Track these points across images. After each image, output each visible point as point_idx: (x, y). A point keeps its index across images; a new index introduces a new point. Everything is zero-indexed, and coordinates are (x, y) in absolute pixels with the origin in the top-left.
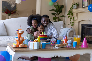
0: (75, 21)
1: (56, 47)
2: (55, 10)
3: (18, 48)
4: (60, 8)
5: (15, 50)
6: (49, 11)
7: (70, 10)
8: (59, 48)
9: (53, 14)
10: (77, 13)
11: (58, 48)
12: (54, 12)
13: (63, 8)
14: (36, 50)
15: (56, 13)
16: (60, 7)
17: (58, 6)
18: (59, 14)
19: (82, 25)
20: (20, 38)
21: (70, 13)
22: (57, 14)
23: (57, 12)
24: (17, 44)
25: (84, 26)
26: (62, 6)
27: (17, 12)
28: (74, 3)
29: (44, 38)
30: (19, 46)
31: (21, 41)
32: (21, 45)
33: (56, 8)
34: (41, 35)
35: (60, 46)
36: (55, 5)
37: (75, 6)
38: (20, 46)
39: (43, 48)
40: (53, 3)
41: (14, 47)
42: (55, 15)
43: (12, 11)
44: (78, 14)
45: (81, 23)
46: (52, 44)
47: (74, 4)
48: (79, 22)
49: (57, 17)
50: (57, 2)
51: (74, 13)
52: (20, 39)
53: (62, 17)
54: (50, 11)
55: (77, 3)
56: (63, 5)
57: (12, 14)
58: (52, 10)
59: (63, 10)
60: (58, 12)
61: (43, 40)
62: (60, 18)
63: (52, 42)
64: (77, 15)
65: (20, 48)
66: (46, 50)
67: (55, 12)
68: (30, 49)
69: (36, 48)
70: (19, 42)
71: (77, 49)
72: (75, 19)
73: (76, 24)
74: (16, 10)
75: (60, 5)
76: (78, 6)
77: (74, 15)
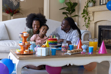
0: (91, 21)
1: (68, 53)
2: (66, 8)
3: (23, 54)
4: (73, 6)
5: (19, 58)
7: (85, 8)
9: (64, 13)
11: (70, 54)
12: (65, 11)
13: (77, 6)
14: (45, 57)
15: (67, 12)
16: (72, 4)
17: (70, 4)
18: (72, 13)
19: (99, 26)
20: (25, 42)
21: (85, 12)
22: (69, 14)
23: (69, 11)
24: (21, 50)
25: (102, 28)
26: (75, 4)
27: (20, 11)
29: (53, 43)
30: (23, 53)
31: (26, 47)
33: (68, 6)
34: (50, 39)
35: (73, 52)
36: (67, 2)
37: (91, 3)
38: (25, 53)
39: (52, 55)
41: (18, 53)
42: (67, 15)
43: (15, 10)
44: (95, 13)
45: (98, 24)
46: (63, 49)
47: (90, 1)
48: (96, 23)
51: (89, 12)
53: (75, 17)
56: (77, 2)
57: (14, 13)
59: (76, 8)
61: (52, 45)
63: (63, 47)
64: (93, 15)
66: (56, 57)
67: (67, 10)
68: (37, 56)
69: (44, 54)
70: (24, 48)
71: (94, 56)
72: (91, 19)
73: (92, 25)
74: (19, 9)
75: (72, 2)
76: (95, 3)
77: (90, 15)
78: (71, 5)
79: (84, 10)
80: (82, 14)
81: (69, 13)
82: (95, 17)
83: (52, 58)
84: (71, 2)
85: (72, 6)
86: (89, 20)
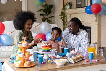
2: (43, 10)
4: (49, 7)
6: (37, 11)
7: (63, 11)
8: (75, 63)
9: (41, 15)
10: (71, 14)
12: (42, 12)
15: (44, 13)
17: (46, 6)
18: (48, 14)
21: (63, 14)
23: (46, 12)
28: (67, 3)
33: (44, 7)
36: (43, 4)
37: (68, 6)
40: (41, 2)
42: (44, 16)
49: (46, 19)
50: (45, 2)
51: (67, 14)
53: (51, 18)
58: (40, 10)
62: (49, 19)
64: (71, 17)
67: (44, 12)
71: (100, 64)
76: (71, 6)
77: (67, 16)
79: (61, 12)
80: (60, 16)
81: (46, 14)
84: (48, 4)
86: (66, 22)
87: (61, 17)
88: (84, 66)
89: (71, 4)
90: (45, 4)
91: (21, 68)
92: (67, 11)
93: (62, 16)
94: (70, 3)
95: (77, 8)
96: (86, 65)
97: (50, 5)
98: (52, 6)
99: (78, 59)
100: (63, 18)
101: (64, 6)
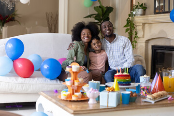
0: (139, 38)
2: (94, 16)
5: (74, 111)
7: (130, 17)
10: (144, 24)
12: (93, 20)
13: (112, 12)
15: (96, 21)
16: (105, 9)
19: (153, 47)
20: (75, 81)
22: (99, 24)
25: (157, 50)
28: (137, 4)
30: (72, 98)
31: (76, 88)
32: (77, 96)
33: (97, 11)
36: (96, 6)
37: (140, 10)
38: (74, 98)
44: (146, 25)
45: (152, 43)
46: (144, 92)
47: (137, 6)
48: (147, 41)
50: (99, 1)
51: (138, 23)
52: (74, 84)
54: (85, 17)
55: (142, 5)
56: (111, 6)
60: (101, 20)
64: (143, 28)
65: (74, 101)
67: (96, 19)
72: (140, 34)
73: (141, 44)
76: (145, 10)
77: (137, 28)
78: (102, 10)
79: (127, 20)
82: (145, 31)
83: (126, 110)
84: (103, 5)
85: (104, 12)
86: (136, 37)
87: (126, 28)
88: (165, 106)
89: (144, 7)
90: (98, 4)
91: (67, 101)
92: (138, 19)
93: (129, 27)
94: (144, 5)
95: (155, 13)
96: (169, 105)
97: (107, 7)
98: (110, 9)
99: (159, 96)
100: (129, 31)
101: (132, 9)
